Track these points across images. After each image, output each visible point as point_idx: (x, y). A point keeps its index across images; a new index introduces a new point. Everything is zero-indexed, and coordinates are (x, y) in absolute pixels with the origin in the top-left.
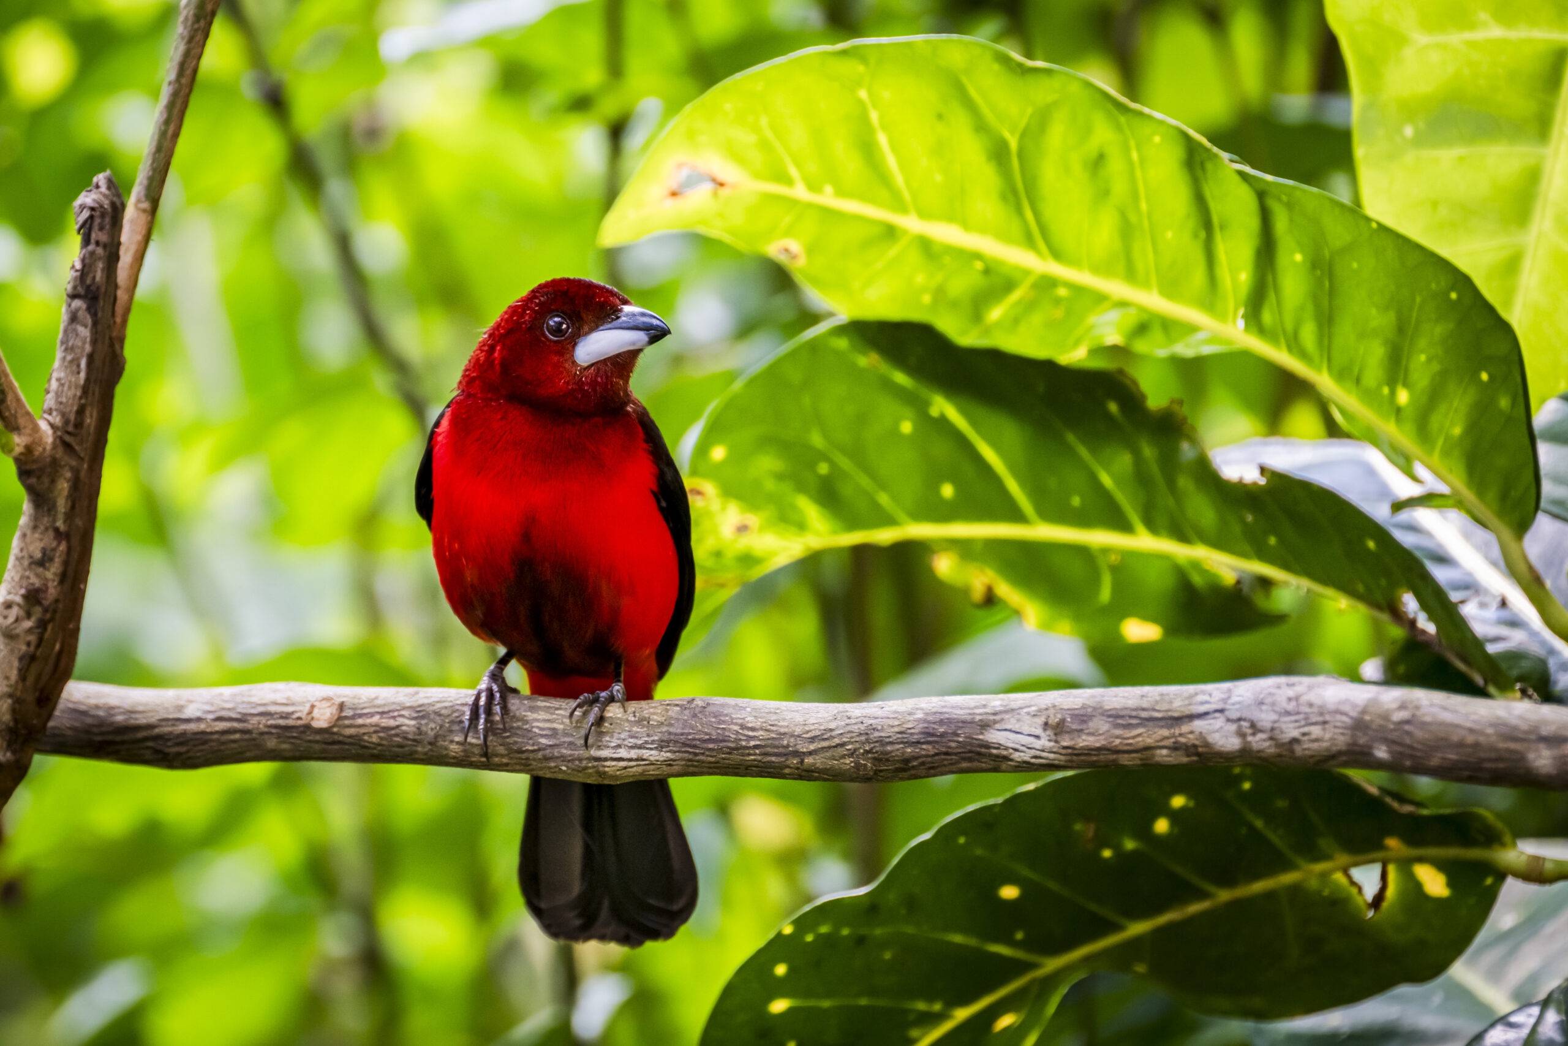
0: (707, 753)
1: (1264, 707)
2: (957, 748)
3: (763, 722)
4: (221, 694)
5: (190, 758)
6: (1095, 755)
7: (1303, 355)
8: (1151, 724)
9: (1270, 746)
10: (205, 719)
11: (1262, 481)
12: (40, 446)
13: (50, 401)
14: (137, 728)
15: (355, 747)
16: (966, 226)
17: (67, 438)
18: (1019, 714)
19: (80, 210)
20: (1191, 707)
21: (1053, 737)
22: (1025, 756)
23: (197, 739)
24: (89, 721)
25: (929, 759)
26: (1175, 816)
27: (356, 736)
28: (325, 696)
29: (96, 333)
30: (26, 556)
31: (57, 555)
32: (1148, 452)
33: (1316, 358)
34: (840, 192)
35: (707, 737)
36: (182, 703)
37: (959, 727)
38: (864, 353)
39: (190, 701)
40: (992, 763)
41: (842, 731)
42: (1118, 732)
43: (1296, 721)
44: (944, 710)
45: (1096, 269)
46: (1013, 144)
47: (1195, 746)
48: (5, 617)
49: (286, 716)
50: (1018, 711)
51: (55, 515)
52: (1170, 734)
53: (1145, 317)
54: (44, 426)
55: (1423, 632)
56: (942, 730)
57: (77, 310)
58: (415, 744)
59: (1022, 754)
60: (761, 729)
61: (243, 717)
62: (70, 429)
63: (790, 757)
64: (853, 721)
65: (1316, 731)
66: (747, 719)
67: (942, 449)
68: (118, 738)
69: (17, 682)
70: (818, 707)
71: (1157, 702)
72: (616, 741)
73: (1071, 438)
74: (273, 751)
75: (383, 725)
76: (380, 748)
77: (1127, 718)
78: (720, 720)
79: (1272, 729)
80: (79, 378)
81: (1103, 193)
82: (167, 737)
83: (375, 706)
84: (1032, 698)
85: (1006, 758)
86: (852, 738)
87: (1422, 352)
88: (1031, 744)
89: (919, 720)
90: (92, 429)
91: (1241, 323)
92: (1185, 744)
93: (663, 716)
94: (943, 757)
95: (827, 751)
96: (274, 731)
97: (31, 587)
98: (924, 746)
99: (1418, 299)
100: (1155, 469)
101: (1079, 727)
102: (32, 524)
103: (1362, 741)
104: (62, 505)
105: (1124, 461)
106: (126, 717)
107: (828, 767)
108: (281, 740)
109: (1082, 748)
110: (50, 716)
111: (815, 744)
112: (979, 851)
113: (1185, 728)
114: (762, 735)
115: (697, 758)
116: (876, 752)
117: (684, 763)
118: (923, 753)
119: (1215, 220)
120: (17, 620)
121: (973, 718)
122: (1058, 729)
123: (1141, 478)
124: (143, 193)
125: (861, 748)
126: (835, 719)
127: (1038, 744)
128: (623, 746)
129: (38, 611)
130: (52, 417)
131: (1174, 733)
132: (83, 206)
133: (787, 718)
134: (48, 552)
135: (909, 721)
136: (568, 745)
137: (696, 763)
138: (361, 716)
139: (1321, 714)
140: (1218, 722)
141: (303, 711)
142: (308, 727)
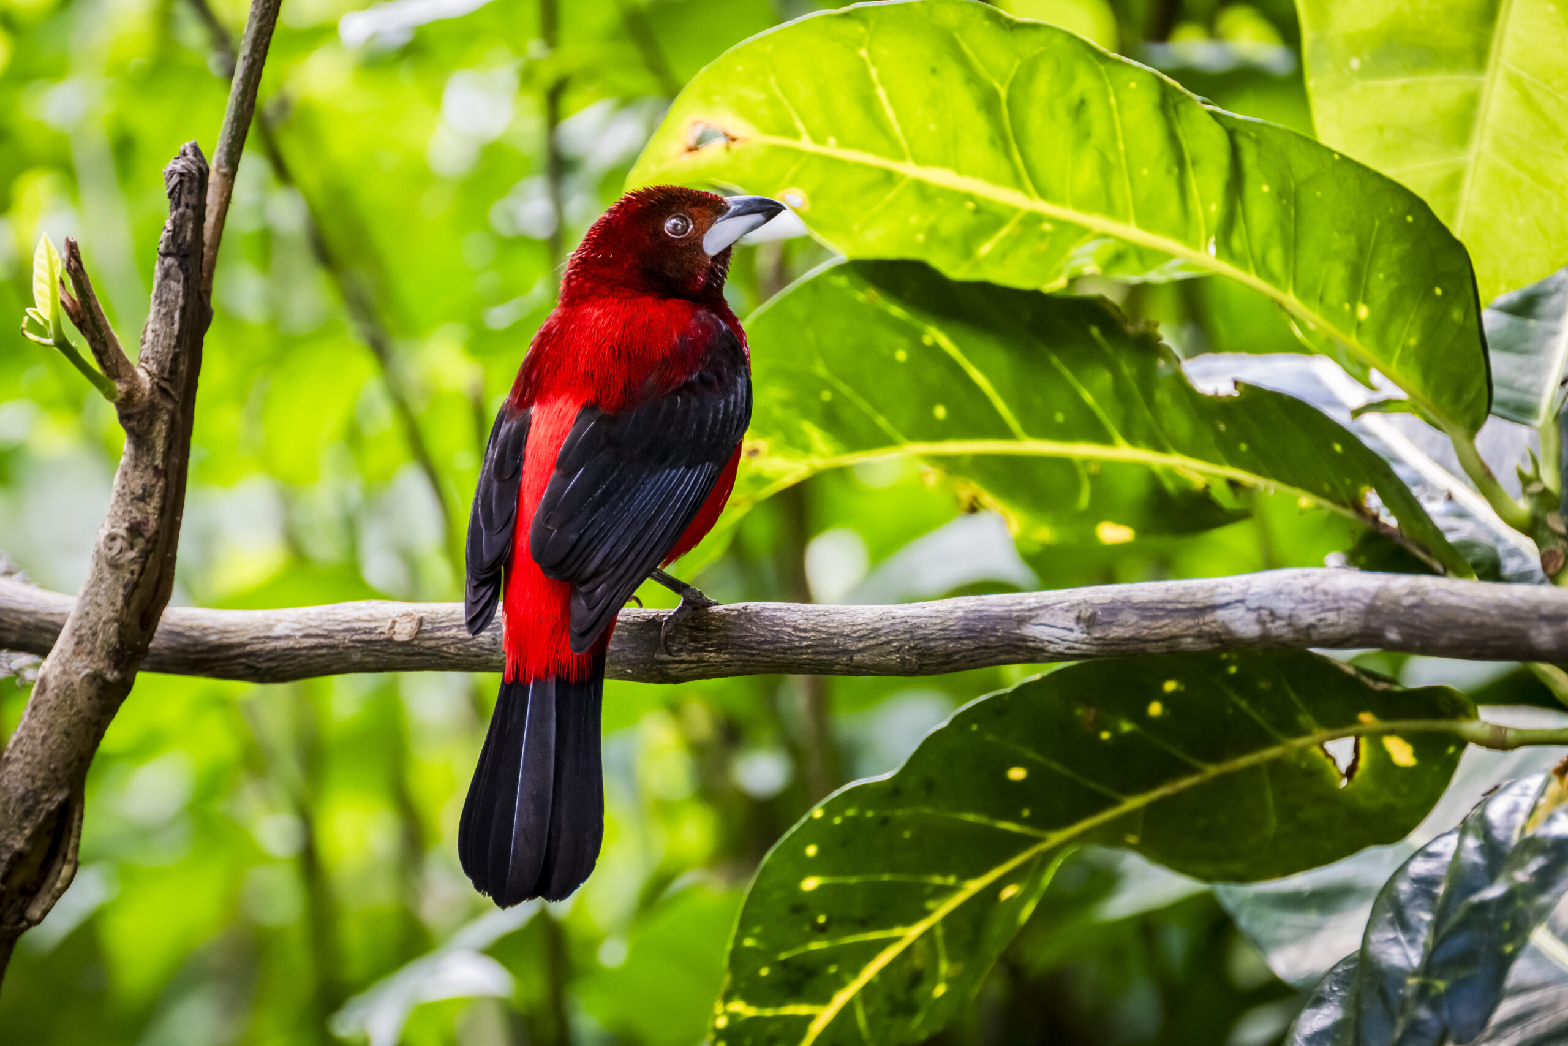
0: (763, 654)
1: (1282, 597)
2: (996, 642)
3: (813, 624)
4: (307, 613)
5: (280, 672)
6: (1124, 645)
7: (1271, 277)
8: (1176, 615)
9: (1288, 632)
10: (295, 636)
11: (1236, 394)
12: (139, 392)
13: (147, 350)
14: (230, 646)
15: (436, 658)
16: (959, 171)
17: (164, 384)
18: (1053, 609)
19: (170, 176)
20: (1213, 599)
21: (1085, 629)
22: (1059, 647)
23: (286, 655)
24: (184, 641)
25: (970, 653)
26: (1168, 700)
27: (436, 647)
28: (405, 613)
29: (188, 287)
30: (128, 493)
31: (157, 490)
32: (1128, 370)
33: (1283, 279)
34: (843, 143)
35: (763, 639)
36: (272, 622)
37: (997, 623)
38: (862, 289)
39: (280, 621)
40: (1028, 654)
41: (888, 630)
42: (1146, 623)
43: (1313, 608)
44: (983, 608)
45: (1079, 205)
46: (1003, 93)
47: (1218, 634)
48: (110, 549)
49: (370, 631)
50: (1052, 607)
51: (154, 454)
52: (1194, 623)
53: (1121, 247)
54: (141, 373)
55: (1385, 526)
56: (981, 626)
57: (170, 267)
58: (491, 653)
59: (1057, 646)
60: (813, 630)
61: (329, 633)
62: (166, 375)
63: (841, 655)
64: (898, 621)
65: (1331, 617)
66: (798, 622)
67: (934, 375)
68: (213, 656)
69: (122, 608)
70: (863, 609)
71: (1181, 595)
72: (677, 645)
73: (1055, 360)
74: (358, 663)
75: (460, 637)
76: (458, 658)
77: (1154, 610)
78: (774, 623)
79: (1290, 617)
80: (173, 329)
81: (1084, 136)
82: (258, 653)
83: (452, 620)
84: (1064, 595)
85: (1042, 650)
86: (897, 636)
87: (1380, 270)
88: (1065, 636)
89: (959, 618)
90: (184, 376)
91: (1212, 249)
92: (1208, 632)
93: (721, 621)
94: (982, 650)
95: (874, 649)
96: (359, 645)
97: (133, 521)
98: (965, 642)
99: (1377, 223)
100: (1134, 387)
101: (1109, 620)
102: (132, 463)
103: (1375, 624)
104: (160, 446)
105: (1105, 379)
106: (219, 636)
107: (876, 663)
108: (365, 653)
109: (1113, 639)
110: (151, 638)
111: (863, 643)
112: (990, 737)
113: (1208, 618)
114: (813, 636)
115: (754, 658)
116: (921, 648)
117: (741, 663)
118: (964, 647)
119: (1188, 157)
120: (121, 551)
121: (1010, 615)
122: (1089, 622)
123: (1121, 394)
124: (223, 159)
125: (906, 645)
126: (881, 619)
127: (1072, 636)
128: (684, 650)
129: (140, 543)
130: (149, 365)
131: (1198, 623)
132: (172, 172)
133: (835, 619)
134: (148, 488)
135: (950, 619)
136: (633, 650)
137: (752, 663)
138: (439, 629)
139: (1336, 601)
140: (1239, 612)
141: (385, 626)
142: (390, 640)
